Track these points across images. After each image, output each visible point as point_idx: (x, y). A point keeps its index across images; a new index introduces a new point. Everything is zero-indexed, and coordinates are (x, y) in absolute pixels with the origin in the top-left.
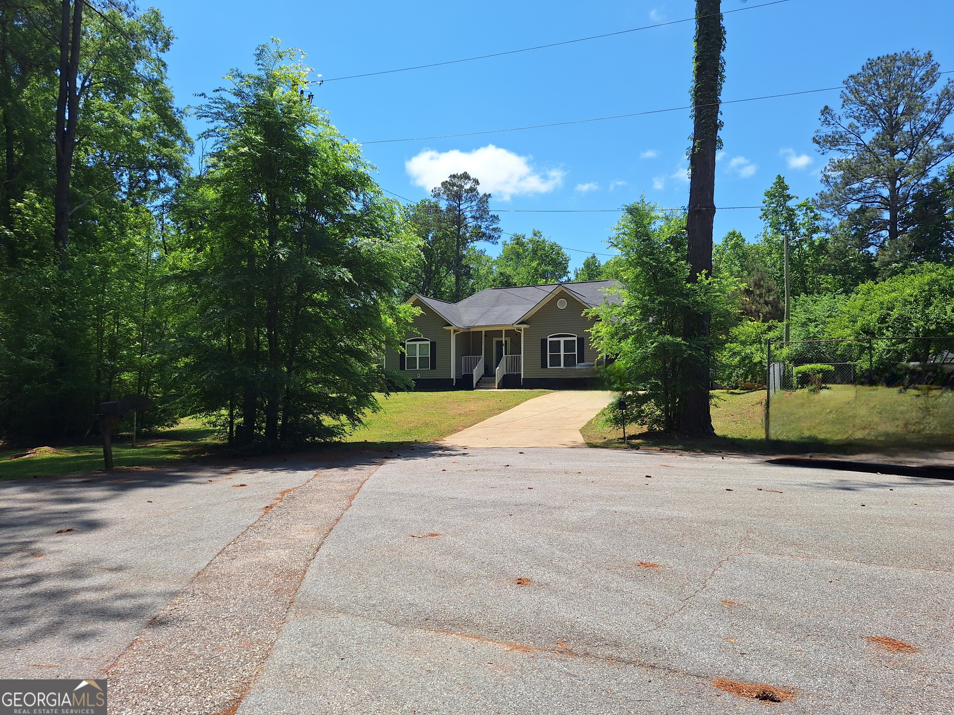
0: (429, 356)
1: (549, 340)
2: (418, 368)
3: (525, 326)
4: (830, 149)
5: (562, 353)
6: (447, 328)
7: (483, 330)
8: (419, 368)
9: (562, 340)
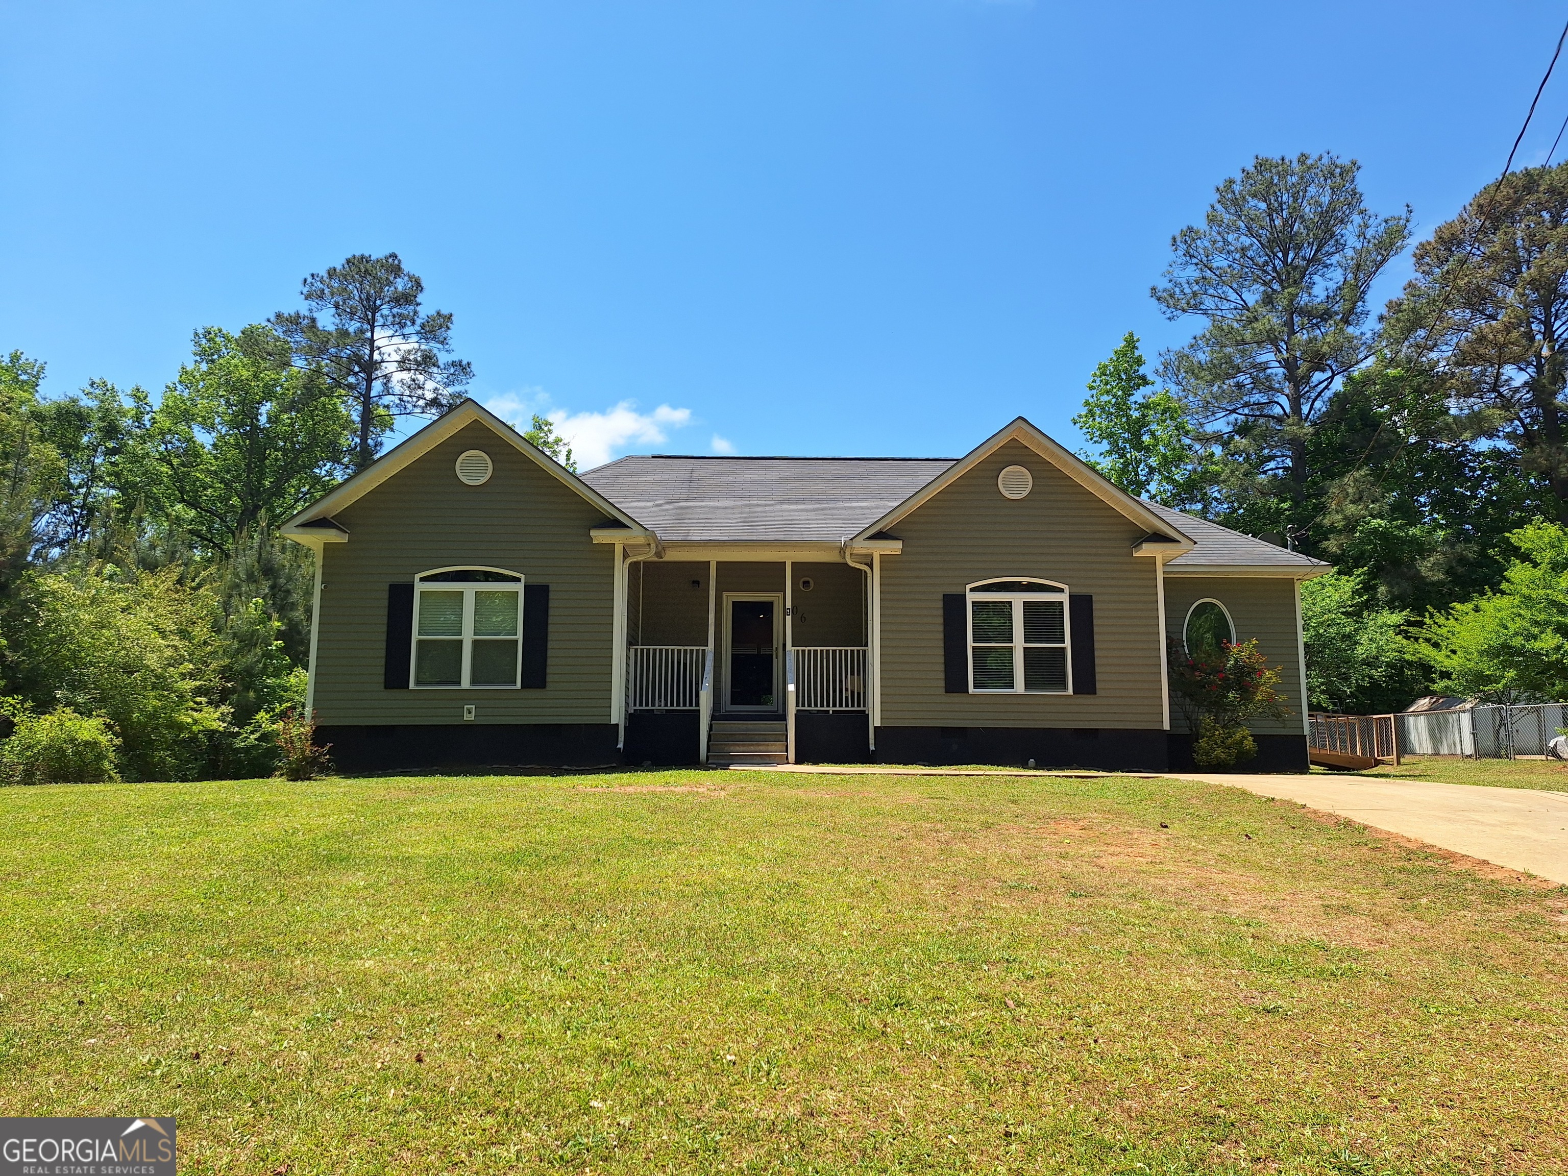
0: (520, 637)
1: (971, 597)
2: (466, 682)
3: (894, 547)
4: (1184, 311)
5: (1019, 643)
6: (600, 536)
7: (713, 557)
8: (474, 681)
9: (1017, 600)
